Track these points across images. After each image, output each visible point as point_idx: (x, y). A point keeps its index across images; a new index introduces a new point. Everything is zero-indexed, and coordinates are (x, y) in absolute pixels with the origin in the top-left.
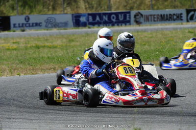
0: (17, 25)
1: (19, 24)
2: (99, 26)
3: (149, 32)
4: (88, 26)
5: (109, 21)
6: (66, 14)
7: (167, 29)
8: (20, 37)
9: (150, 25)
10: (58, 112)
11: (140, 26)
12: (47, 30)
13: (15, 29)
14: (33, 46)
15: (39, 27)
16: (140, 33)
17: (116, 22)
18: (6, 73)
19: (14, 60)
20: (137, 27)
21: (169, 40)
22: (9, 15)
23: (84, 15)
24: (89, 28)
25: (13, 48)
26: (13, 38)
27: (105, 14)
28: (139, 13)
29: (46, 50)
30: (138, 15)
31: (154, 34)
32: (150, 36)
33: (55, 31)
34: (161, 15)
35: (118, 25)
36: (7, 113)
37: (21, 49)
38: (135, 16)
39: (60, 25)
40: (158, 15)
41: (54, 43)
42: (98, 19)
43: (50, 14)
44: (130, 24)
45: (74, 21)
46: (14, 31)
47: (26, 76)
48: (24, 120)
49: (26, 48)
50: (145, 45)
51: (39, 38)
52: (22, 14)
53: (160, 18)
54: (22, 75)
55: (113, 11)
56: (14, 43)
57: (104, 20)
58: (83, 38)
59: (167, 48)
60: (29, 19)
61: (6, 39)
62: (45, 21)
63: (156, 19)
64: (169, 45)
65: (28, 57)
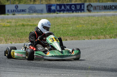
0: (10, 11)
1: (11, 10)
2: (64, 12)
3: (97, 17)
4: (56, 12)
5: (70, 9)
6: (42, 4)
7: (108, 15)
8: (12, 19)
9: (97, 13)
10: (37, 67)
11: (90, 13)
12: (30, 14)
13: (8, 13)
14: (20, 25)
15: (24, 12)
16: (90, 18)
17: (75, 10)
18: (3, 42)
19: (8, 33)
20: (89, 14)
21: (109, 22)
22: (5, 4)
23: (54, 5)
24: (57, 14)
25: (7, 25)
26: (7, 19)
27: (68, 5)
28: (90, 4)
29: (29, 27)
30: (89, 6)
31: (100, 18)
32: (97, 19)
33: (35, 15)
34: (104, 6)
35: (76, 12)
36: (4, 68)
37: (13, 26)
38: (87, 6)
39: (38, 11)
40: (102, 6)
41: (34, 23)
42: (63, 8)
43: (32, 4)
44: (84, 12)
45: (48, 9)
46: (8, 15)
47: (16, 44)
48: (15, 73)
49: (16, 26)
50: (94, 25)
51: (24, 20)
52: (13, 4)
53: (104, 8)
54: (13, 43)
55: (73, 3)
56: (8, 22)
57: (67, 9)
58: (53, 20)
59: (109, 27)
60: (18, 7)
61: (2, 20)
62: (28, 9)
63: (101, 9)
64: (109, 26)
65: (17, 31)
